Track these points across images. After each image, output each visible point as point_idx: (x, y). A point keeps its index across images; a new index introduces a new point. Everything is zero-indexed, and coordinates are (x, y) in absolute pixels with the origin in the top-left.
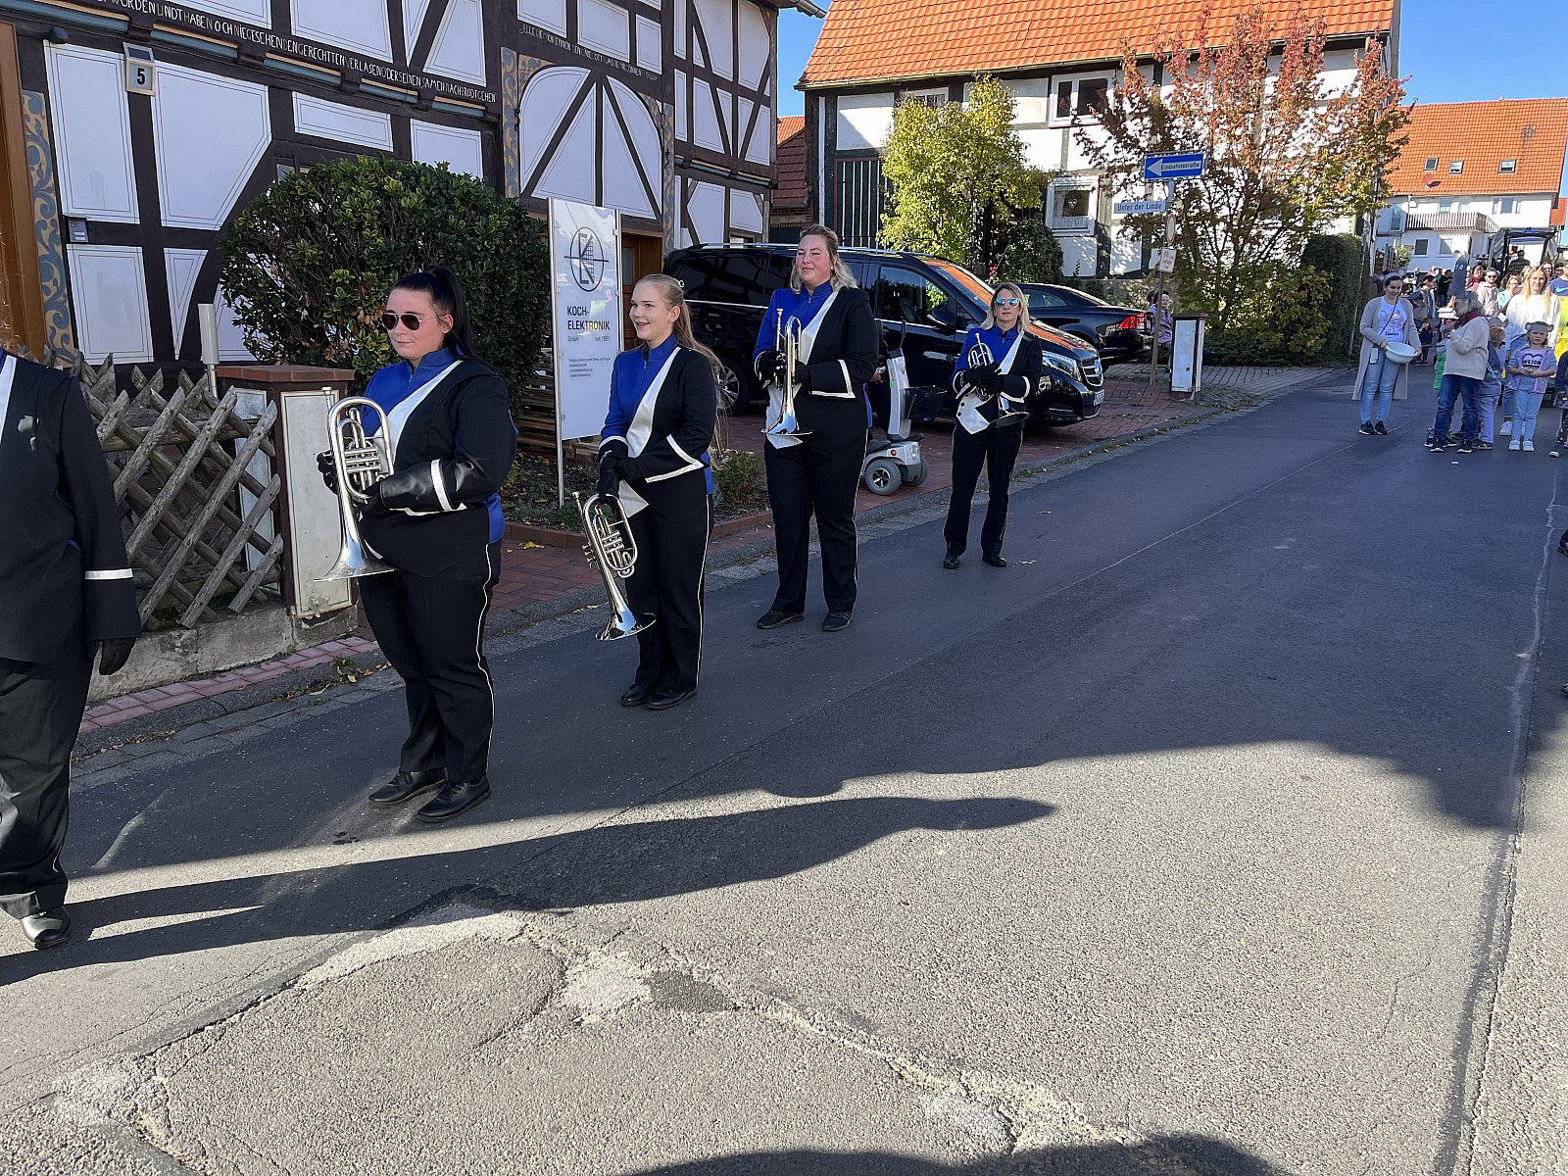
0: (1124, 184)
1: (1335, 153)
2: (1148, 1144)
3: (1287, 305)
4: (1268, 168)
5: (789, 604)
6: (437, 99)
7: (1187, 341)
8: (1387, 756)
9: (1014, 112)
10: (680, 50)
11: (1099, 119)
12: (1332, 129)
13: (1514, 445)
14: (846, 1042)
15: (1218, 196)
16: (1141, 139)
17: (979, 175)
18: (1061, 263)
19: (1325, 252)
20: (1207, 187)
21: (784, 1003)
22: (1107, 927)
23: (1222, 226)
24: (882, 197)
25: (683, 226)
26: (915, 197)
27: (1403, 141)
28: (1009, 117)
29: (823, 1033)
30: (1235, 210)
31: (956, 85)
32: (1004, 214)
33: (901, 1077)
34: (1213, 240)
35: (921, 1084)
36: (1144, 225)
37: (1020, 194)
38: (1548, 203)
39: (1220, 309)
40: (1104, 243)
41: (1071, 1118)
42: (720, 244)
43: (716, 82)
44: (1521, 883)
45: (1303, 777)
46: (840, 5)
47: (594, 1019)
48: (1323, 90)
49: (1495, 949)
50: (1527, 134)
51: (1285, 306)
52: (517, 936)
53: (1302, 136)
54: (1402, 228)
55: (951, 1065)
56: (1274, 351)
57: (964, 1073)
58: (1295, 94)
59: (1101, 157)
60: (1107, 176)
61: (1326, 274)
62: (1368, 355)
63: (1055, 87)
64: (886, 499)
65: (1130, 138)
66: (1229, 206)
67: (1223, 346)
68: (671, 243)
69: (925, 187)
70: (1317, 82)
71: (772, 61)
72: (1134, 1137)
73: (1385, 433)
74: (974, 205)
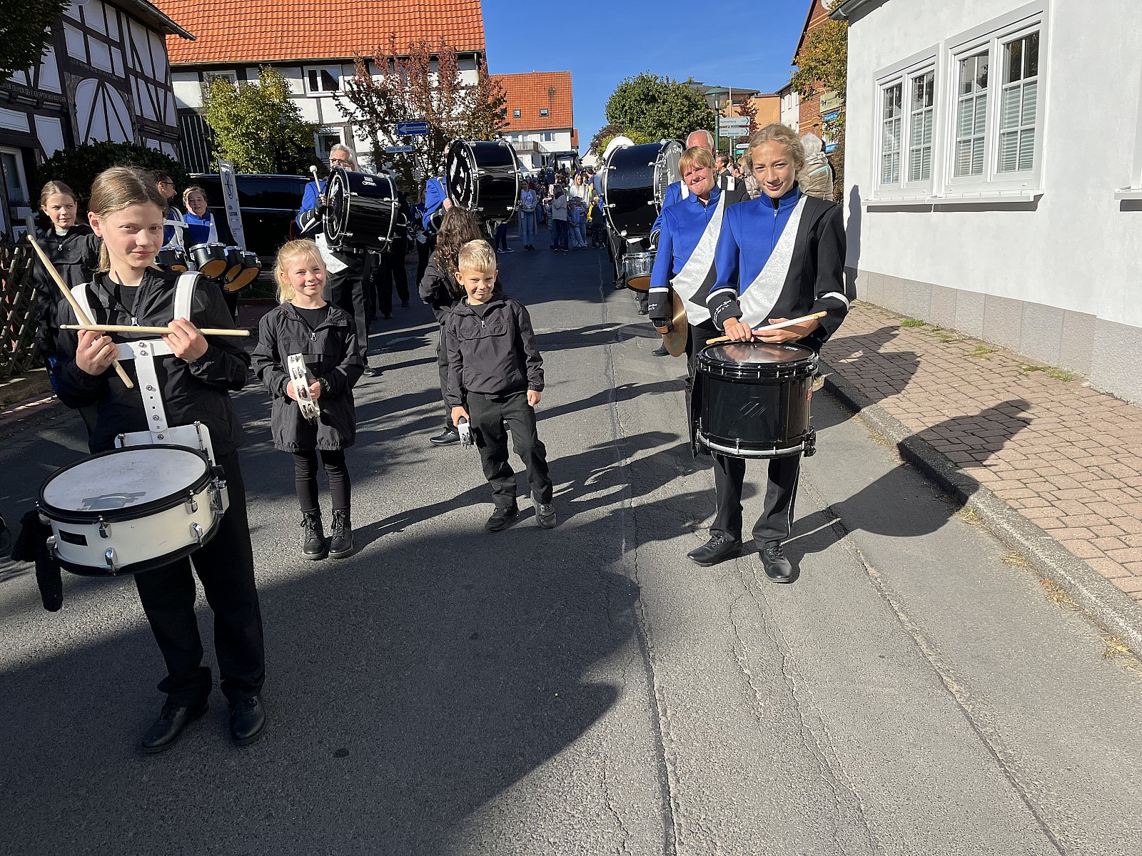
6: (45, 103)
9: (289, 88)
10: (130, 64)
31: (242, 70)
38: (568, 134)
43: (147, 80)
50: (551, 93)
63: (306, 73)
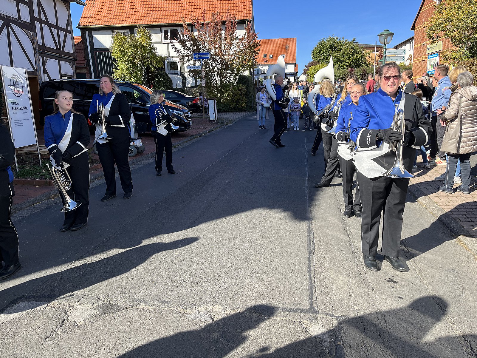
0: (188, 61)
1: (242, 53)
2: (246, 310)
3: (236, 95)
4: (226, 56)
5: (111, 192)
7: (212, 105)
8: (281, 208)
9: (152, 38)
10: (36, 15)
11: (178, 41)
12: (241, 46)
13: (295, 129)
14: (162, 308)
15: (214, 64)
16: (191, 47)
17: (143, 57)
18: (172, 84)
19: (243, 80)
20: (211, 62)
21: (141, 303)
22: (225, 262)
23: (216, 73)
24: (112, 64)
25: (44, 73)
26: (124, 64)
27: (259, 50)
28: (150, 40)
29: (155, 308)
30: (219, 68)
31: (132, 29)
32: (153, 69)
33: (180, 313)
34: (214, 77)
35: (186, 313)
36: (194, 72)
37: (157, 63)
38: (294, 66)
39: (219, 96)
40: (184, 78)
41: (226, 310)
42: (59, 80)
43: (50, 26)
44: (314, 231)
45: (263, 216)
46: (89, 2)
47: (81, 323)
48: (237, 35)
49: (312, 247)
50: (287, 47)
51: (235, 95)
52: (46, 307)
53: (234, 48)
54: (260, 73)
55: (193, 306)
56: (234, 108)
57: (196, 307)
58: (230, 36)
59: (180, 53)
60: (182, 58)
61: (244, 86)
62: (259, 108)
63: (163, 31)
64: (133, 158)
65: (188, 47)
66: (217, 67)
67: (221, 107)
68: (41, 79)
69: (126, 61)
70: (236, 33)
71: (69, 19)
72: (242, 310)
73: (265, 128)
74: (143, 66)
